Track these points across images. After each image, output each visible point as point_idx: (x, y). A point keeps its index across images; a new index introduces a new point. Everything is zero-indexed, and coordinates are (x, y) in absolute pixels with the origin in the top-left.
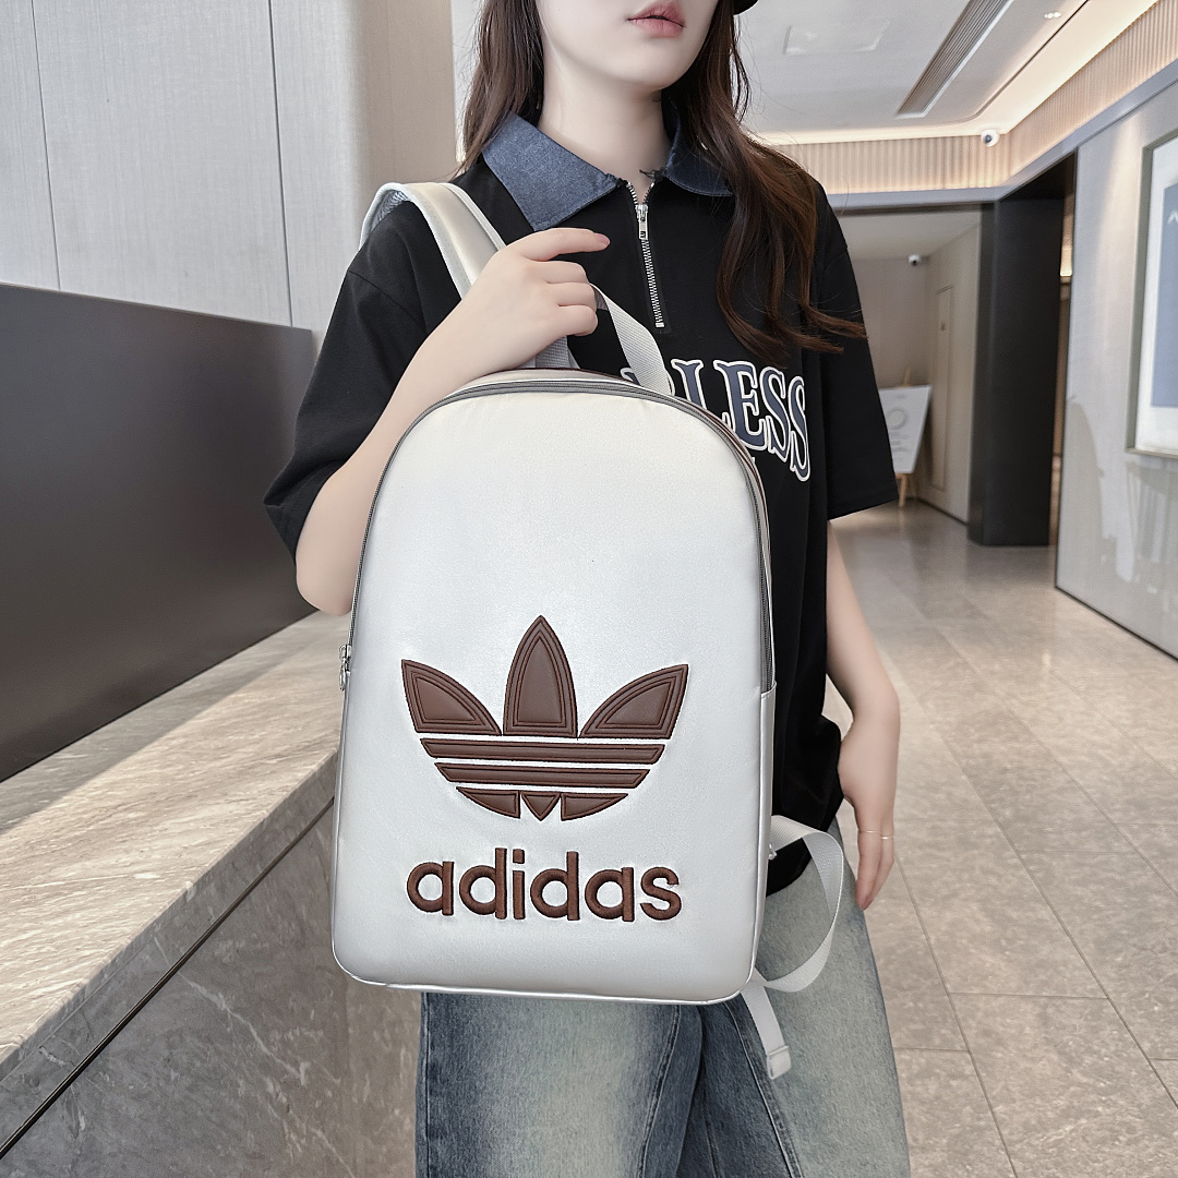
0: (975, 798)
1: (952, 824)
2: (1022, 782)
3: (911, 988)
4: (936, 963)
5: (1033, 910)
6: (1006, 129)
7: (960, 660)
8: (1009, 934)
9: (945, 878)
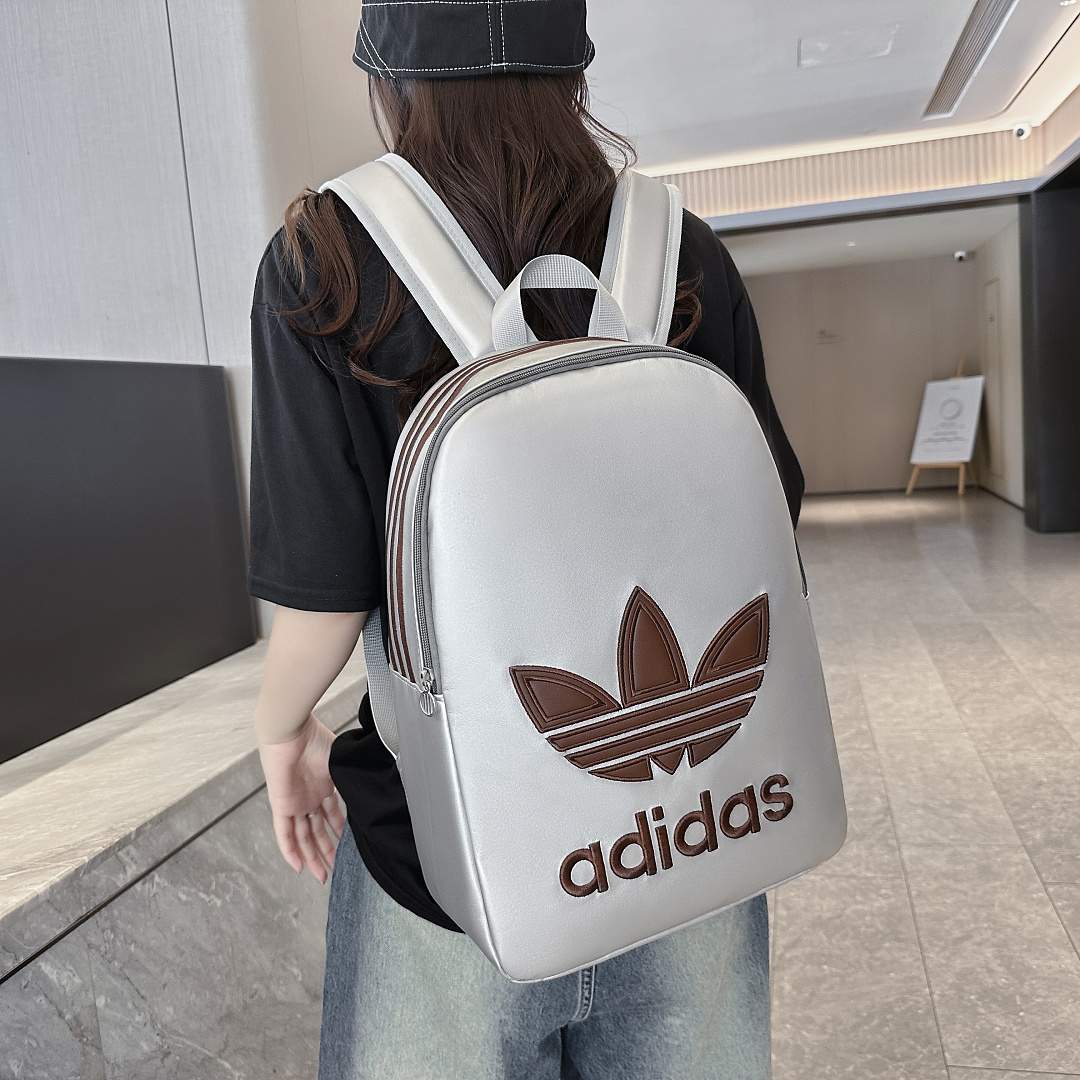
0: (1003, 817)
1: (973, 849)
2: (1056, 798)
3: (904, 1058)
4: (938, 1025)
5: (1056, 958)
6: (1038, 122)
7: (1004, 658)
8: (1026, 989)
9: (960, 917)
